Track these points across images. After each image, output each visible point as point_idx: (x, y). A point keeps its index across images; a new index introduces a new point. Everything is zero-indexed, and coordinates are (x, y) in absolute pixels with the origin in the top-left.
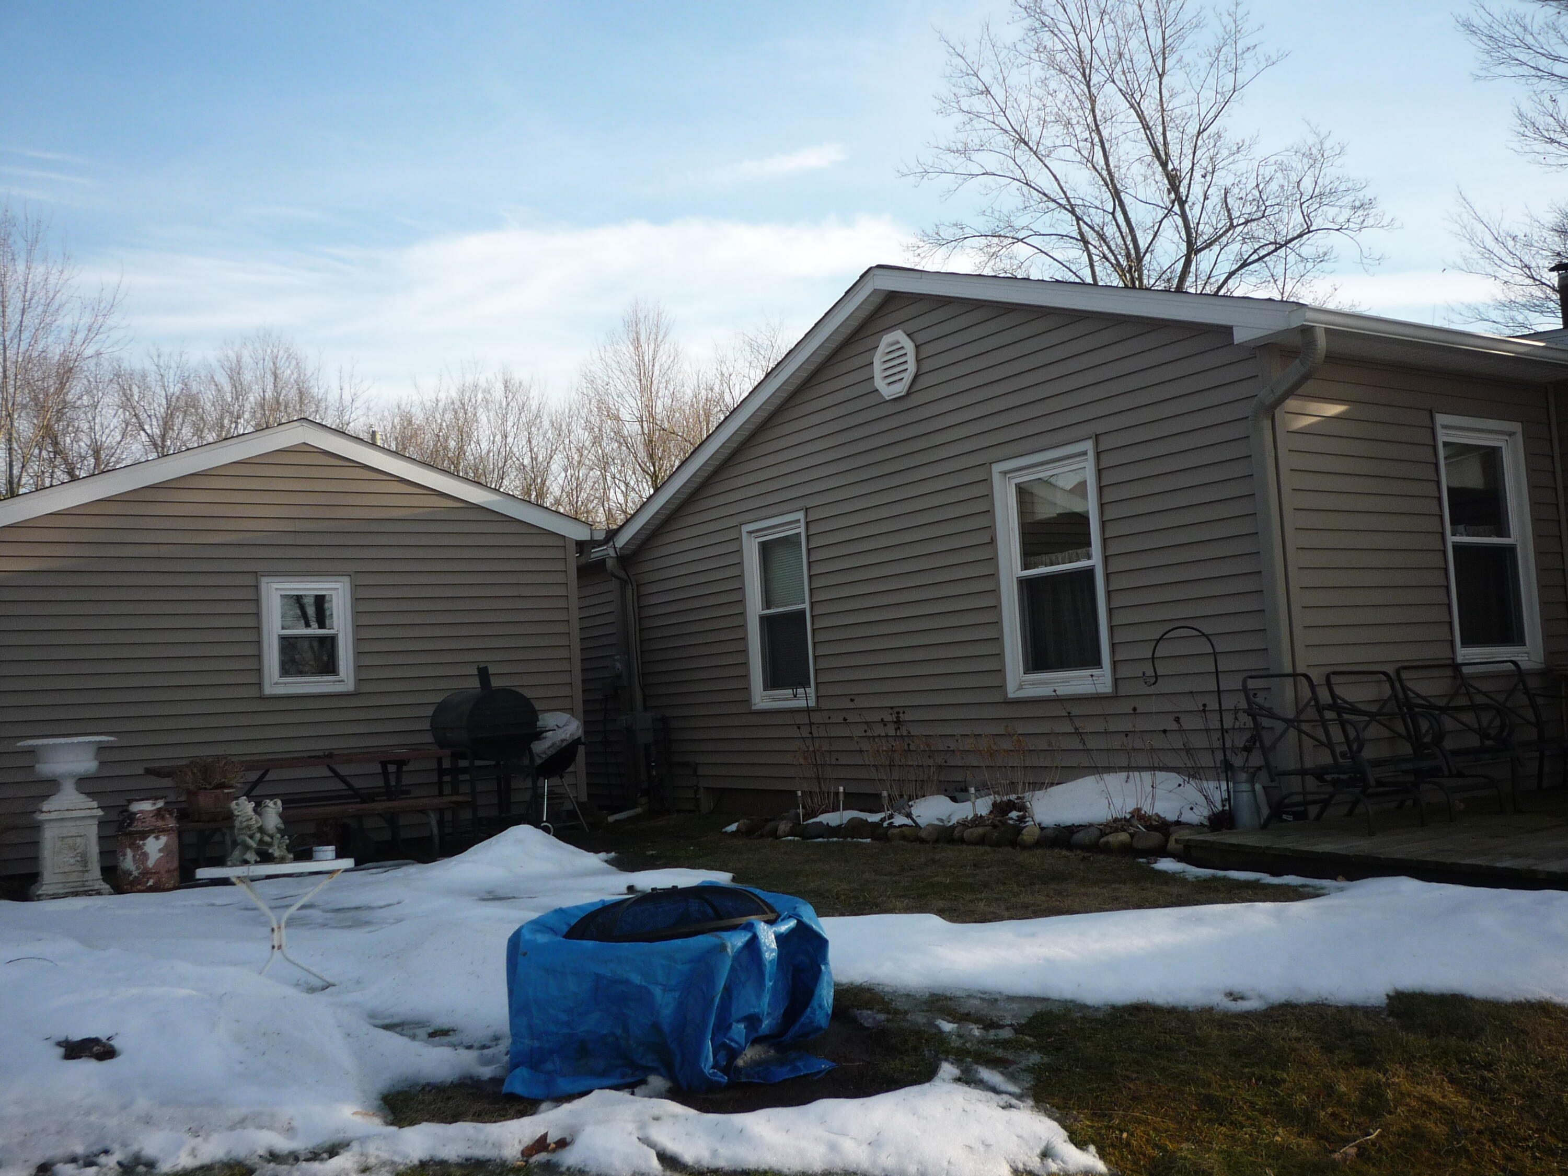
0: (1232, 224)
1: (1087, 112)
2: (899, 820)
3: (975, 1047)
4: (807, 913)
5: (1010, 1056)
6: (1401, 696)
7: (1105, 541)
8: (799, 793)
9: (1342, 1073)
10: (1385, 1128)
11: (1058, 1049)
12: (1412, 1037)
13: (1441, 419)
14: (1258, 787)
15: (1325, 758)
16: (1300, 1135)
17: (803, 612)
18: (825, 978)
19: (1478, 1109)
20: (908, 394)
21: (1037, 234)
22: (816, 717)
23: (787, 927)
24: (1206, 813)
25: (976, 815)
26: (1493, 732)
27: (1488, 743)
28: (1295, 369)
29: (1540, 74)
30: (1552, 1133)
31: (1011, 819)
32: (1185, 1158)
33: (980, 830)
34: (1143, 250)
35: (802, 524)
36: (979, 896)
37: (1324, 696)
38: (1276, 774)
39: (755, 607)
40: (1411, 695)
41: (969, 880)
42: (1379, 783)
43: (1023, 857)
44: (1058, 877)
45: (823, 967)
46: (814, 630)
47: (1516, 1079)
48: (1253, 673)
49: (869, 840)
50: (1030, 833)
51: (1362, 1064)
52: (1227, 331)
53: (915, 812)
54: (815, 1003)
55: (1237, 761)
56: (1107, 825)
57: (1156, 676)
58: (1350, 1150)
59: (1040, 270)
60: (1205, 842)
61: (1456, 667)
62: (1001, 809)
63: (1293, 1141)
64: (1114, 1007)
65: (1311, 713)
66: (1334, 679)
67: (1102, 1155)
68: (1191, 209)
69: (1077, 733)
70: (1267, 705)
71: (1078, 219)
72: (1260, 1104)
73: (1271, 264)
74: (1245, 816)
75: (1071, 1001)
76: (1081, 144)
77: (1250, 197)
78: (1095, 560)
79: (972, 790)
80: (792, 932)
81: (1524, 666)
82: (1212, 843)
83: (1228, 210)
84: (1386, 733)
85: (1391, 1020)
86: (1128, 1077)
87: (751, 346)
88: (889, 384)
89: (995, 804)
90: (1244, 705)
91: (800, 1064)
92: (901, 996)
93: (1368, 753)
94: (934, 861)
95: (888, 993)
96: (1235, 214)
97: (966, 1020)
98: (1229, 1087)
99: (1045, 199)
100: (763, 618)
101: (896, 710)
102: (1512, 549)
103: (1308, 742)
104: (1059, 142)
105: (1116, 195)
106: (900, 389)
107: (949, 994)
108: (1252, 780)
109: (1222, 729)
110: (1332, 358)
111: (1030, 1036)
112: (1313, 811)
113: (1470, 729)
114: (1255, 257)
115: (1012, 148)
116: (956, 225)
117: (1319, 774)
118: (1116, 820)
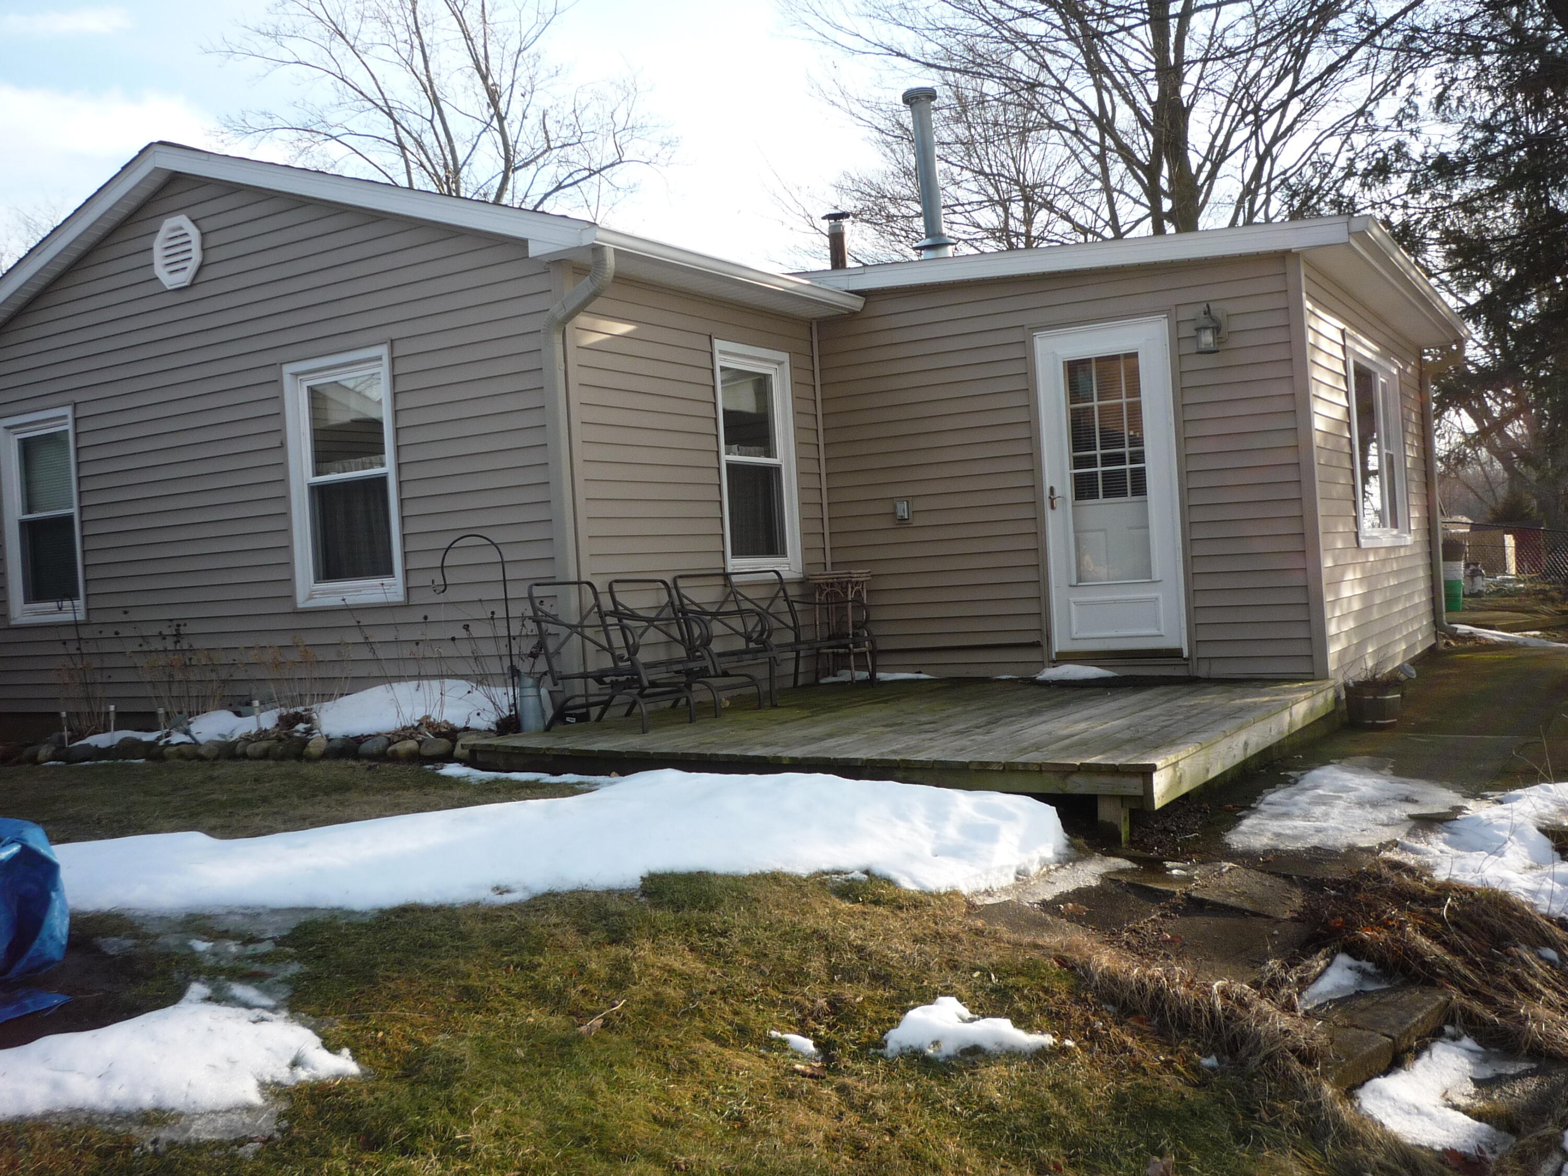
0: (549, 147)
1: (407, 13)
2: (177, 738)
3: (231, 964)
4: (36, 838)
5: (267, 969)
6: (677, 602)
7: (398, 448)
8: (64, 714)
9: (594, 953)
10: (630, 999)
11: (319, 957)
12: (659, 913)
13: (719, 344)
14: (544, 692)
15: (607, 662)
16: (552, 1013)
17: (70, 518)
18: (57, 905)
19: (714, 973)
20: (192, 285)
21: (352, 133)
22: (85, 633)
23: (8, 853)
24: (494, 718)
25: (260, 729)
26: (755, 636)
27: (752, 645)
28: (585, 286)
29: (825, 40)
30: (775, 987)
31: (297, 731)
32: (439, 1049)
33: (264, 744)
34: (460, 162)
35: (70, 420)
36: (256, 811)
37: (607, 603)
38: (559, 678)
39: (15, 512)
40: (686, 602)
41: (249, 796)
42: (653, 684)
43: (308, 769)
44: (343, 788)
45: (53, 894)
46: (83, 537)
47: (746, 942)
48: (538, 581)
49: (142, 761)
50: (316, 745)
51: (614, 942)
52: (522, 243)
53: (194, 728)
54: (44, 934)
55: (524, 667)
56: (395, 733)
57: (446, 585)
58: (597, 1022)
59: (354, 168)
60: (490, 745)
61: (726, 576)
62: (288, 722)
63: (544, 1019)
64: (382, 911)
65: (594, 619)
66: (616, 587)
67: (356, 1055)
68: (510, 127)
69: (368, 643)
70: (553, 613)
71: (396, 122)
72: (516, 989)
73: (584, 190)
74: (531, 721)
75: (338, 909)
76: (400, 45)
77: (567, 122)
78: (388, 468)
79: (256, 703)
80: (15, 858)
81: (785, 576)
82: (497, 747)
83: (546, 133)
84: (663, 638)
85: (643, 899)
86: (388, 977)
87: (27, 224)
88: (172, 272)
89: (281, 718)
90: (530, 613)
91: (27, 1001)
92: (154, 919)
93: (643, 657)
94: (211, 779)
95: (139, 917)
96: (552, 136)
97: (222, 937)
98: (488, 976)
99: (361, 97)
100: (23, 524)
101: (175, 623)
102: (777, 469)
103: (590, 647)
104: (377, 40)
105: (435, 101)
106: (183, 278)
107: (207, 912)
108: (538, 686)
109: (509, 636)
110: (621, 279)
111: (291, 946)
112: (595, 712)
113: (737, 633)
114: (570, 181)
115: (327, 39)
116: (264, 114)
117: (599, 677)
118: (404, 729)
